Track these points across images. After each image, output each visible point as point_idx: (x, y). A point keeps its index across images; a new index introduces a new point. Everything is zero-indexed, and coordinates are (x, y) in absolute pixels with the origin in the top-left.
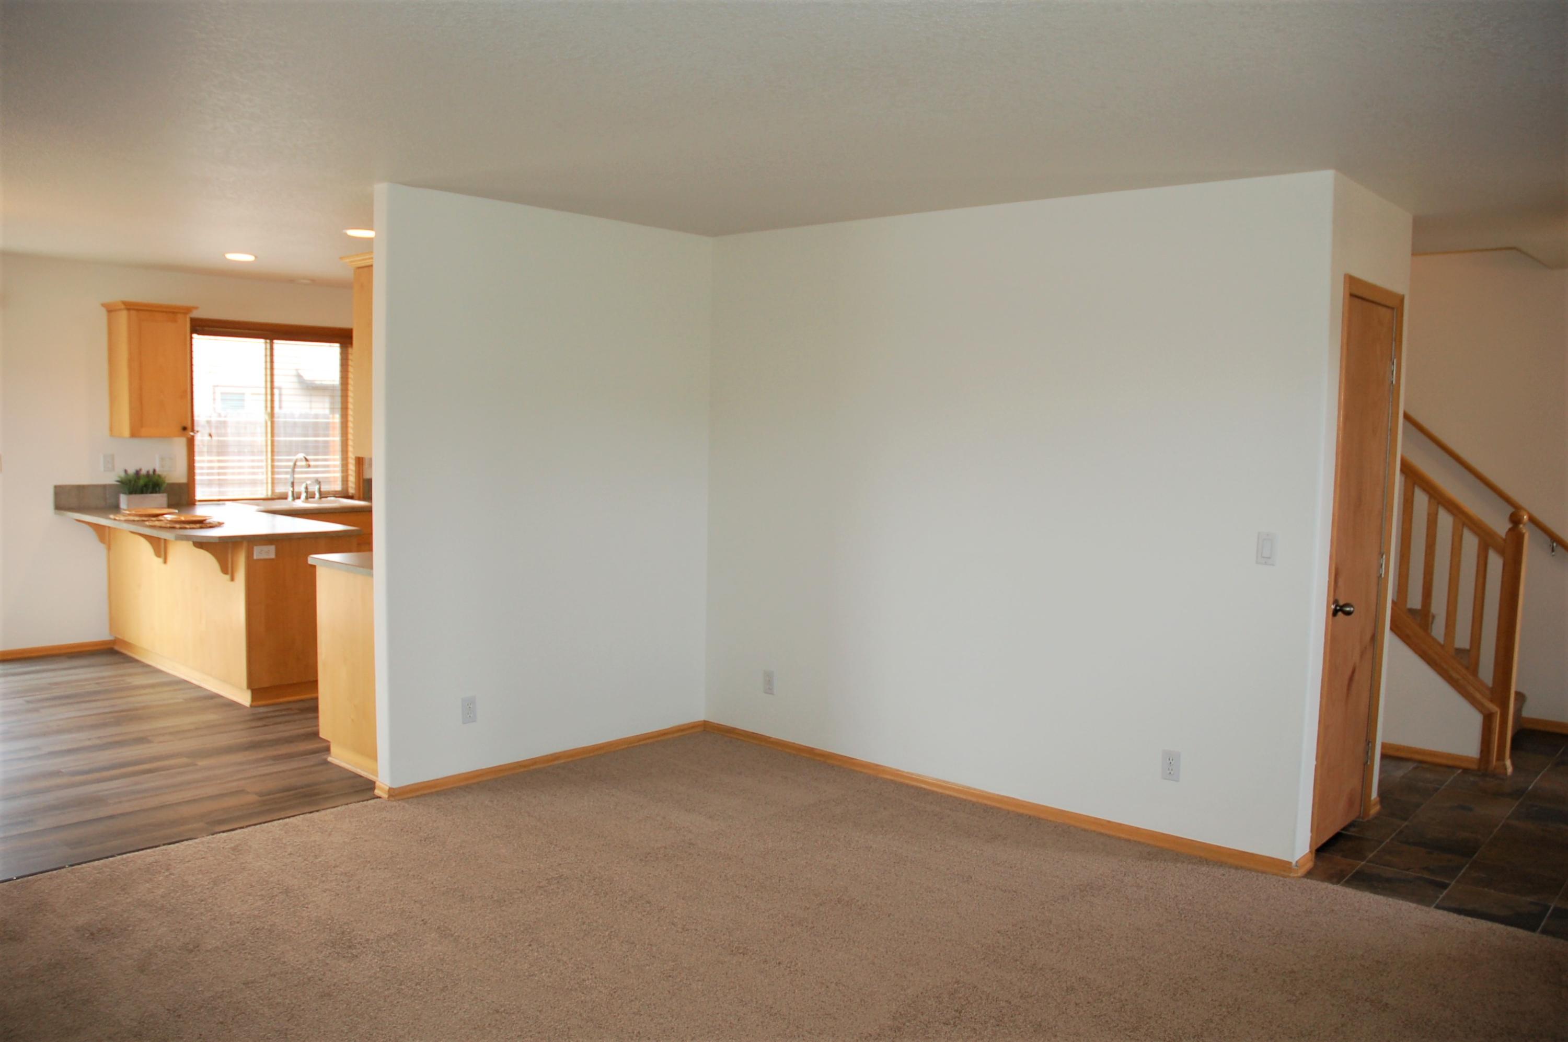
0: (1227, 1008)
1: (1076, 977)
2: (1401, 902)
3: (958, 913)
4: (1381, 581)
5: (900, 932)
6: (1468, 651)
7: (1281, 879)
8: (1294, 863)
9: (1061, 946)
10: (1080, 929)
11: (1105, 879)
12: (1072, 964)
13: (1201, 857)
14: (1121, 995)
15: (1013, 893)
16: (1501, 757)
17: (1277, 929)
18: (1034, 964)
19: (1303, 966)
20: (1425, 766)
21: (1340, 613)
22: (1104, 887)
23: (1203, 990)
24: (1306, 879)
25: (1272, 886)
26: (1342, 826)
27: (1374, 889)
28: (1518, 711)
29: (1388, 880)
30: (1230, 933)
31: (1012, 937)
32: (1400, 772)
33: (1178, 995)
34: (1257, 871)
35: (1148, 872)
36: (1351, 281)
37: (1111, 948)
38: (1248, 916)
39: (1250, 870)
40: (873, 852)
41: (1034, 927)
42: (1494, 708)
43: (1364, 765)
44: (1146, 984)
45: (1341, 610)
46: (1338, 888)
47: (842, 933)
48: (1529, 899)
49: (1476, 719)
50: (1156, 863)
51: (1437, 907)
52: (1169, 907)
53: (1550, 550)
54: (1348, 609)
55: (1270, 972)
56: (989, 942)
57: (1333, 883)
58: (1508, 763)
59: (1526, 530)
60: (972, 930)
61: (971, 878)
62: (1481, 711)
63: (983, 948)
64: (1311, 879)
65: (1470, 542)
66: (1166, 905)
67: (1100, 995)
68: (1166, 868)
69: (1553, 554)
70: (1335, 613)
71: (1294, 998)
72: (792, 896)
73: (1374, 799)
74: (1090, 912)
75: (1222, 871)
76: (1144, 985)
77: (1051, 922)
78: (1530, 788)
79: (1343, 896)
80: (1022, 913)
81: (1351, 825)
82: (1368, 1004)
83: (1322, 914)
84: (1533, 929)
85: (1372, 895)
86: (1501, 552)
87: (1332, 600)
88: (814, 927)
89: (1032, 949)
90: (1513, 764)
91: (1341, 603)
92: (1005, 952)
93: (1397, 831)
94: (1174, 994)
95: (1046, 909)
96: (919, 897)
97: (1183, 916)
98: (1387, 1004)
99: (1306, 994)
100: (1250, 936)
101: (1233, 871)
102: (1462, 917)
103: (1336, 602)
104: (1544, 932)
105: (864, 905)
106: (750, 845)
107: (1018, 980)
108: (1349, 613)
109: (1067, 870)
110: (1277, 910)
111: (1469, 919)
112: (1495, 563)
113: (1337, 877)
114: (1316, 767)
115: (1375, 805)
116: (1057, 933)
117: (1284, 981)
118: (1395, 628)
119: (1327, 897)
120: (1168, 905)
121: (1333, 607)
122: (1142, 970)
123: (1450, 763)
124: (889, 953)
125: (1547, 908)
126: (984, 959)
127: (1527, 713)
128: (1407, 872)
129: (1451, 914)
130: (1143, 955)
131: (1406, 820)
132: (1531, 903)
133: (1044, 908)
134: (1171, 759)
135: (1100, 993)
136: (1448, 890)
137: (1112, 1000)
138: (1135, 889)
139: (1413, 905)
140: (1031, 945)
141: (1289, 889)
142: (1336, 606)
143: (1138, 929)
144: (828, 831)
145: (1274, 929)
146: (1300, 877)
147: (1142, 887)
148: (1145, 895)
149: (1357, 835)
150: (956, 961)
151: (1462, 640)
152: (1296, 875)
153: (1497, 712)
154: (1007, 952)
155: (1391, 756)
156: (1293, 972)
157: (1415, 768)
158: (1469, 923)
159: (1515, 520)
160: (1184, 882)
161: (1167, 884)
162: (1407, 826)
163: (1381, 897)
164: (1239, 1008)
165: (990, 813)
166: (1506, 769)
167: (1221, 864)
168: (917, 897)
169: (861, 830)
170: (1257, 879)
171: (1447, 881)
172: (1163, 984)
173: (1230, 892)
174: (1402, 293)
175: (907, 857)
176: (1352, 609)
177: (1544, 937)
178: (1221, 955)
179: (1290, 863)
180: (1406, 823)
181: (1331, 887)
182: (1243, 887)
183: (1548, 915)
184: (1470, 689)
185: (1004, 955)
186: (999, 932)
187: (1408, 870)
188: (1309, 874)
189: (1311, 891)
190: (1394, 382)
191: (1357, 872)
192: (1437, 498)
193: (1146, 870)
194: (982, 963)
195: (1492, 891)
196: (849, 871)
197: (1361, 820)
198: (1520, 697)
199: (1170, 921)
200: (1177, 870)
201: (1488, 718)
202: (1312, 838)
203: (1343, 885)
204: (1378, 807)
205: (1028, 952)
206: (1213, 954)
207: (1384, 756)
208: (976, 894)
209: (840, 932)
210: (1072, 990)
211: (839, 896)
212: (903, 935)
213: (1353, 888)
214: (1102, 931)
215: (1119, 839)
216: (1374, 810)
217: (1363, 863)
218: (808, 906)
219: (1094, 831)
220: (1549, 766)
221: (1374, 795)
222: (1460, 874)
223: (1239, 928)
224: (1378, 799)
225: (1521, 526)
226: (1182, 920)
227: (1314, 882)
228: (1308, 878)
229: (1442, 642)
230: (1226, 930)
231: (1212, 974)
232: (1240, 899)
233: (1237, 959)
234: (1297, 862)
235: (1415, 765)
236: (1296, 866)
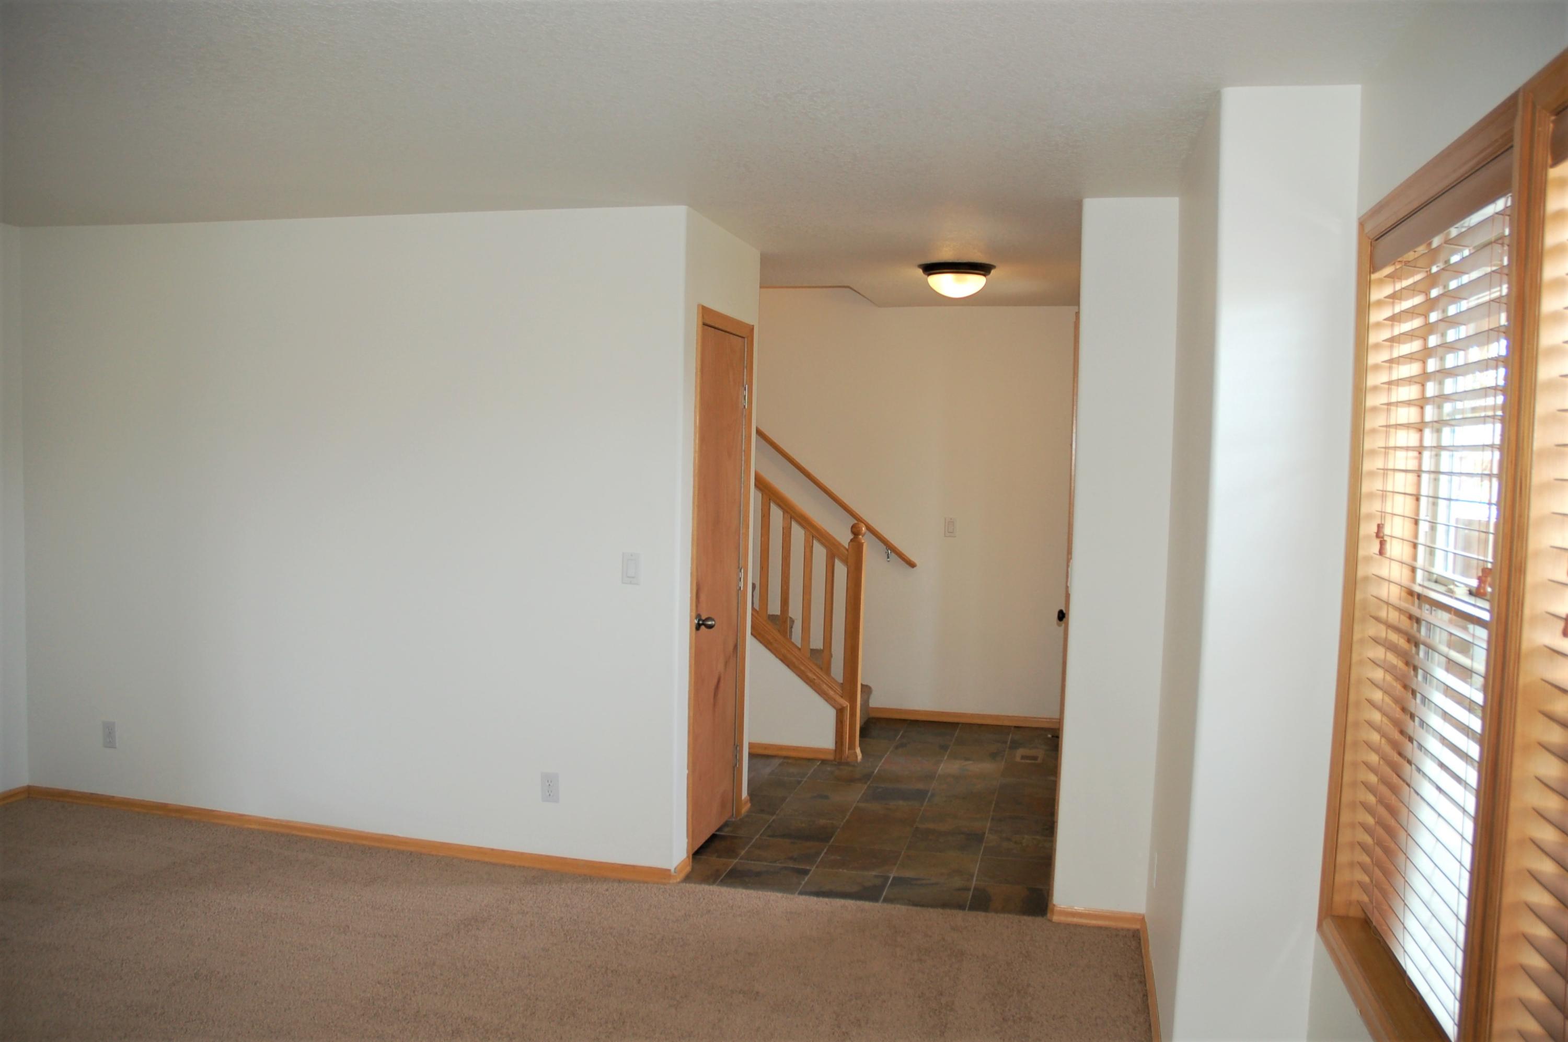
0: (613, 1024)
1: (462, 1018)
2: (769, 893)
3: (334, 969)
4: (740, 593)
5: (268, 1001)
6: (822, 651)
7: (662, 886)
8: (673, 870)
9: (445, 988)
10: (464, 966)
11: (491, 910)
12: (458, 1005)
13: (585, 875)
14: (508, 1029)
15: (394, 938)
16: (852, 746)
17: (658, 936)
18: (418, 1012)
19: (683, 969)
20: (790, 761)
21: (703, 627)
22: (490, 919)
23: (589, 1010)
24: (684, 884)
25: (653, 895)
26: (716, 828)
27: (745, 885)
28: (865, 703)
29: (758, 874)
30: (614, 947)
31: (393, 986)
32: (767, 770)
33: (565, 1020)
34: (639, 882)
35: (533, 896)
36: (705, 311)
37: (498, 982)
38: (631, 928)
39: (633, 881)
40: (237, 914)
41: (417, 972)
42: (846, 703)
43: (734, 767)
44: (534, 1013)
45: (703, 624)
46: (715, 888)
47: (199, 1013)
48: (874, 873)
49: (830, 714)
50: (540, 887)
51: (801, 893)
52: (555, 930)
53: (887, 557)
54: (710, 623)
55: (652, 981)
56: (369, 995)
57: (709, 884)
58: (858, 751)
59: (867, 540)
60: (349, 985)
61: (348, 927)
62: (834, 707)
63: (362, 1003)
64: (689, 883)
65: (820, 552)
66: (551, 929)
67: (487, 1033)
68: (550, 891)
69: (889, 560)
70: (698, 627)
71: (675, 1003)
72: (137, 980)
73: (745, 798)
74: (475, 947)
75: (605, 886)
76: (531, 1015)
77: (434, 964)
78: (876, 771)
79: (718, 896)
80: (404, 958)
81: (726, 824)
82: (741, 995)
83: (699, 916)
84: (875, 899)
85: (744, 891)
86: (845, 561)
87: (694, 615)
88: (164, 1013)
89: (415, 995)
90: (862, 751)
91: (703, 618)
92: (386, 1004)
93: (766, 826)
94: (561, 1019)
95: (429, 950)
96: (290, 957)
97: (568, 937)
98: (757, 993)
99: (686, 996)
100: (633, 948)
101: (616, 885)
102: (821, 899)
103: (698, 616)
104: (886, 900)
105: (226, 977)
106: (85, 928)
107: (400, 1032)
108: (710, 627)
109: (451, 906)
110: (658, 919)
111: (826, 900)
112: (841, 570)
113: (713, 878)
114: (688, 775)
115: (746, 803)
116: (441, 974)
117: (666, 988)
118: (756, 634)
119: (704, 899)
120: (554, 928)
121: (696, 621)
122: (529, 999)
123: (810, 756)
124: (255, 1027)
125: (888, 878)
126: (363, 1015)
127: (875, 702)
128: (775, 865)
129: (812, 898)
130: (530, 983)
131: (773, 814)
132: (876, 876)
133: (427, 949)
134: (549, 781)
135: (487, 1031)
136: (809, 876)
137: (499, 1036)
138: (520, 916)
139: (779, 895)
140: (414, 992)
141: (669, 895)
142: (699, 621)
143: (524, 957)
144: (184, 897)
145: (655, 938)
146: (679, 883)
147: (527, 913)
148: (531, 921)
149: (731, 834)
150: (333, 1022)
151: (817, 642)
152: (675, 881)
153: (847, 706)
154: (388, 1004)
155: (760, 755)
156: (673, 977)
157: (780, 765)
158: (827, 904)
159: (855, 532)
160: (569, 902)
161: (552, 907)
162: (774, 821)
163: (752, 891)
164: (624, 1023)
165: (368, 855)
166: (857, 757)
167: (605, 879)
168: (287, 958)
169: (224, 891)
170: (639, 890)
171: (808, 868)
172: (550, 1011)
173: (613, 907)
174: (752, 324)
175: (277, 914)
176: (713, 623)
177: (886, 905)
178: (606, 972)
179: (669, 870)
180: (774, 817)
181: (706, 887)
182: (626, 901)
183: (889, 884)
184: (824, 687)
185: (385, 1007)
186: (379, 983)
187: (775, 862)
188: (688, 879)
189: (689, 895)
190: (746, 407)
191: (731, 871)
192: (792, 514)
193: (531, 895)
194: (361, 1019)
195: (845, 871)
196: (209, 939)
197: (733, 820)
198: (867, 689)
199: (556, 944)
200: (562, 891)
201: (840, 712)
202: (688, 843)
203: (718, 885)
204: (749, 805)
205: (411, 999)
206: (599, 972)
207: (752, 756)
208: (353, 945)
209: (196, 1013)
210: (458, 1033)
211: (195, 971)
212: (272, 1003)
213: (727, 886)
214: (488, 965)
215: (504, 865)
216: (745, 809)
217: (736, 861)
218: (157, 988)
219: (478, 861)
220: (891, 749)
221: (745, 794)
222: (819, 860)
223: (622, 942)
224: (748, 798)
225: (860, 537)
226: (567, 942)
227: (692, 885)
228: (686, 883)
229: (800, 647)
230: (610, 945)
231: (597, 993)
232: (623, 913)
233: (621, 973)
234: (675, 869)
235: (781, 760)
236: (675, 872)
